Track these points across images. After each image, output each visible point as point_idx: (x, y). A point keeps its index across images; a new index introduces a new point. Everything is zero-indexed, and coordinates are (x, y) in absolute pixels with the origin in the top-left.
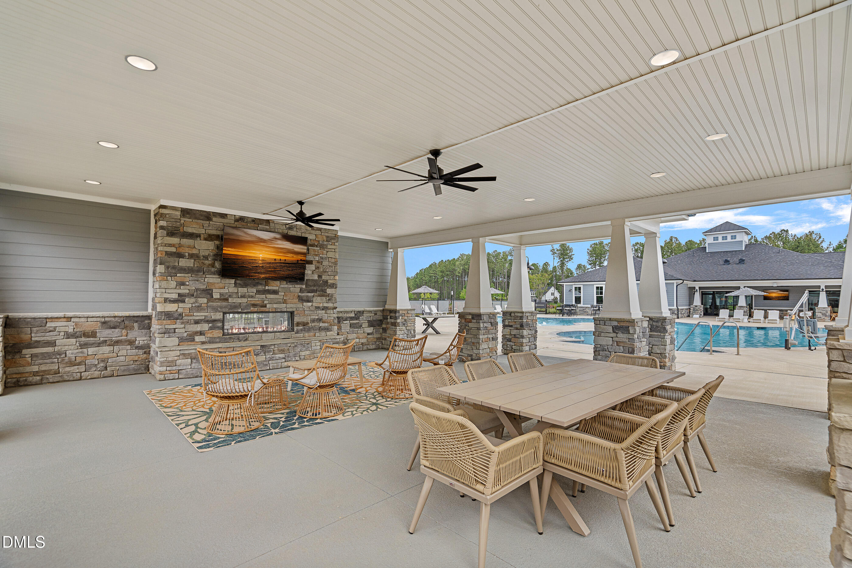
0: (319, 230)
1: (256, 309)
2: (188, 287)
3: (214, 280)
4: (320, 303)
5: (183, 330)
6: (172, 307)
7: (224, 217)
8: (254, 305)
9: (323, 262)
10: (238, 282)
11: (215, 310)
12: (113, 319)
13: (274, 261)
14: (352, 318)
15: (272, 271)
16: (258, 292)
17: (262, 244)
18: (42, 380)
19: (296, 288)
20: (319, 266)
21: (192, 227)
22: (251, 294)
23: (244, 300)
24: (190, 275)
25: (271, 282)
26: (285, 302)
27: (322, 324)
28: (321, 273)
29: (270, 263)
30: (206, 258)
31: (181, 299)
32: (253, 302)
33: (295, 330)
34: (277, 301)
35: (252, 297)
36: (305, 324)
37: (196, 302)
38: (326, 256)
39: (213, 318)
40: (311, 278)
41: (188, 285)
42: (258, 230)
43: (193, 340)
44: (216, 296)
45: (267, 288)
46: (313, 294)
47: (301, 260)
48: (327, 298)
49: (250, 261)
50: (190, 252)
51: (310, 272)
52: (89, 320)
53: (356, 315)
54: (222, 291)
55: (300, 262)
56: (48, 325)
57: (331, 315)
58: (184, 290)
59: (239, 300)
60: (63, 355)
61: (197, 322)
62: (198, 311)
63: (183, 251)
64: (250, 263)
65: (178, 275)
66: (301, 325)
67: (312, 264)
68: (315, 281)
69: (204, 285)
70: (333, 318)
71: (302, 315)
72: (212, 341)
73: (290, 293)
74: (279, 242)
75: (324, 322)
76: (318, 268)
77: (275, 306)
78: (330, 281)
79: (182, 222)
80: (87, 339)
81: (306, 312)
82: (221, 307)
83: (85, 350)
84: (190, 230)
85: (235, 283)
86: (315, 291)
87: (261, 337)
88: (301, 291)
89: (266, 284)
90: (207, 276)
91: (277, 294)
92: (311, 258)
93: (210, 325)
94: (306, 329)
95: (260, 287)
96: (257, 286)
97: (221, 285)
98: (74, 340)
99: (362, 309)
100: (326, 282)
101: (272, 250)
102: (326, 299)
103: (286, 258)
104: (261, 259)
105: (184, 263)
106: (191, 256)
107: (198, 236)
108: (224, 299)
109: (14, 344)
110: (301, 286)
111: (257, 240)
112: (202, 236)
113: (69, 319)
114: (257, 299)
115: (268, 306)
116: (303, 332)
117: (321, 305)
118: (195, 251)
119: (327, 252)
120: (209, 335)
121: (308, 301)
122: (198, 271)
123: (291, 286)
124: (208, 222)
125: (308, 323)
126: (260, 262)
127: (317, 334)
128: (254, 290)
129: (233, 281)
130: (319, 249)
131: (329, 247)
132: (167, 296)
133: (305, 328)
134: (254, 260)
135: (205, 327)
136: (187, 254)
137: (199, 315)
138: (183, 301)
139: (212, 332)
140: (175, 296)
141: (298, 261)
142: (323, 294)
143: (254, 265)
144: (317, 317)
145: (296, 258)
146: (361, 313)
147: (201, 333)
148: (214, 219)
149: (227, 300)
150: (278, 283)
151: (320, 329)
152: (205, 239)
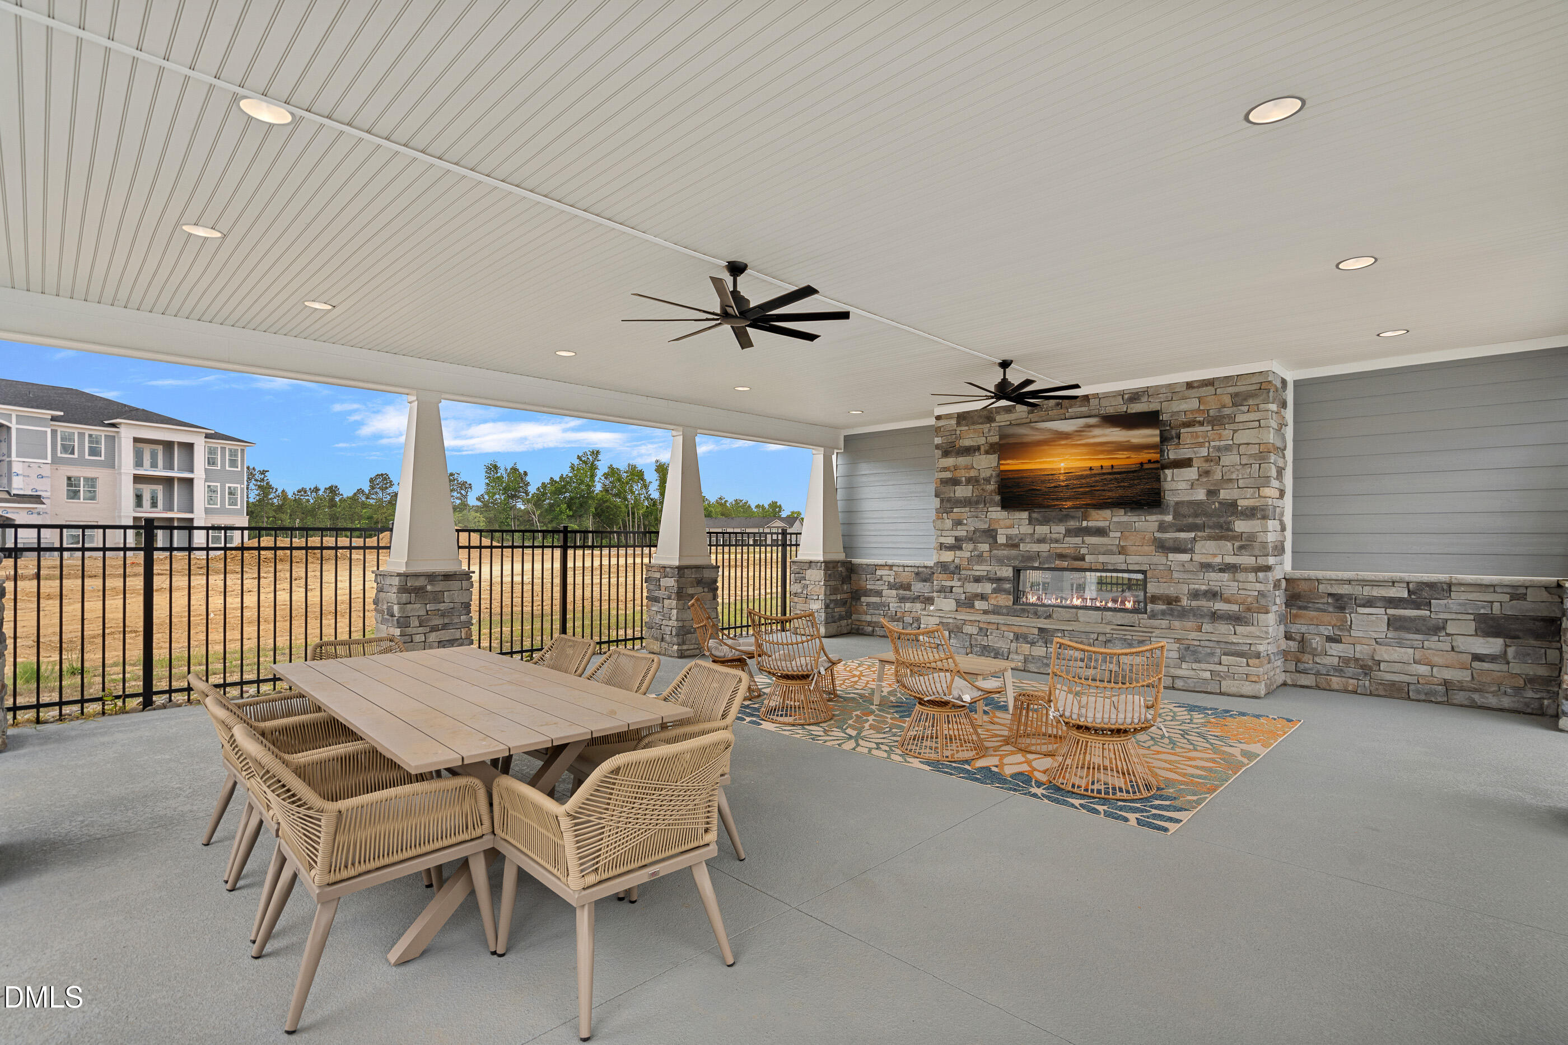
0: (1206, 385)
1: (1065, 564)
2: (965, 528)
3: (997, 514)
4: (1215, 555)
5: (961, 590)
6: (948, 556)
7: (1010, 411)
8: (1061, 556)
9: (1223, 459)
10: (1035, 515)
11: (1001, 562)
12: (924, 569)
13: (1088, 472)
14: (1392, 602)
15: (1085, 493)
16: (1069, 533)
17: (1063, 442)
18: (873, 631)
19: (1147, 523)
20: (1209, 469)
21: (970, 438)
22: (1054, 536)
23: (1044, 547)
24: (967, 509)
25: (1094, 513)
26: (1122, 551)
27: (1219, 606)
28: (1215, 485)
29: (1081, 477)
30: (987, 480)
31: (956, 546)
32: (1058, 551)
33: (1149, 610)
34: (1105, 548)
35: (1057, 541)
36: (1171, 601)
37: (975, 549)
38: (1231, 442)
39: (999, 574)
40: (1186, 499)
41: (966, 525)
42: (1066, 419)
43: (972, 606)
44: (1001, 539)
45: (1085, 524)
46: (1192, 535)
47: (1150, 461)
48: (1237, 544)
49: (1043, 478)
50: (967, 475)
51: (1183, 486)
52: (906, 569)
53: (1414, 593)
54: (1010, 531)
55: (1146, 466)
56: (879, 572)
57: (1248, 586)
58: (961, 533)
59: (1036, 548)
60: (887, 608)
61: (977, 580)
62: (978, 563)
63: (959, 475)
64: (1043, 482)
65: (955, 510)
66: (1161, 603)
67: (1190, 466)
68: (1198, 504)
69: (985, 523)
70: (1256, 593)
71: (1165, 580)
72: (996, 611)
73: (1135, 533)
74: (1097, 431)
75: (1228, 601)
76: (1207, 473)
77: (1102, 558)
78: (1240, 503)
79: (958, 432)
80: (905, 592)
81: (1175, 575)
82: (1009, 558)
83: (903, 605)
84: (967, 443)
85: (1030, 519)
86: (1201, 528)
87: (1077, 615)
88: (1162, 527)
89: (1085, 518)
90: (990, 509)
91: (1103, 536)
92: (1185, 454)
93: (994, 585)
94: (1176, 613)
95: (1072, 523)
96: (1066, 522)
97: (1008, 522)
98: (894, 592)
99: (1442, 577)
100: (1234, 504)
101: (1084, 450)
102: (1233, 545)
103: (1115, 463)
104: (1062, 471)
105: (962, 492)
106: (969, 481)
107: (978, 449)
108: (1013, 544)
109: (857, 591)
110: (1160, 517)
111: (1053, 436)
112: (982, 449)
113: (891, 567)
114: (1068, 545)
115: (1087, 558)
116: (1168, 617)
117: (1218, 560)
118: (973, 473)
119: (1235, 431)
120: (993, 601)
121: (1184, 551)
122: (977, 503)
123: (1135, 519)
124: (988, 425)
125: (1177, 600)
126: (1062, 478)
127: (1206, 627)
128: (1061, 529)
129: (1025, 515)
130: (1210, 428)
131: (1240, 418)
132: (942, 540)
133: (1172, 610)
134: (1050, 476)
135: (987, 588)
136: (964, 479)
137: (980, 569)
138: (960, 548)
139: (997, 597)
140: (951, 541)
141: (1142, 464)
142: (1223, 532)
143: (1052, 485)
144: (1204, 588)
145: (1134, 459)
146: (1447, 589)
147: (983, 597)
148: (998, 418)
149: (1016, 546)
150: (1107, 513)
151: (1215, 616)
152: (987, 453)
